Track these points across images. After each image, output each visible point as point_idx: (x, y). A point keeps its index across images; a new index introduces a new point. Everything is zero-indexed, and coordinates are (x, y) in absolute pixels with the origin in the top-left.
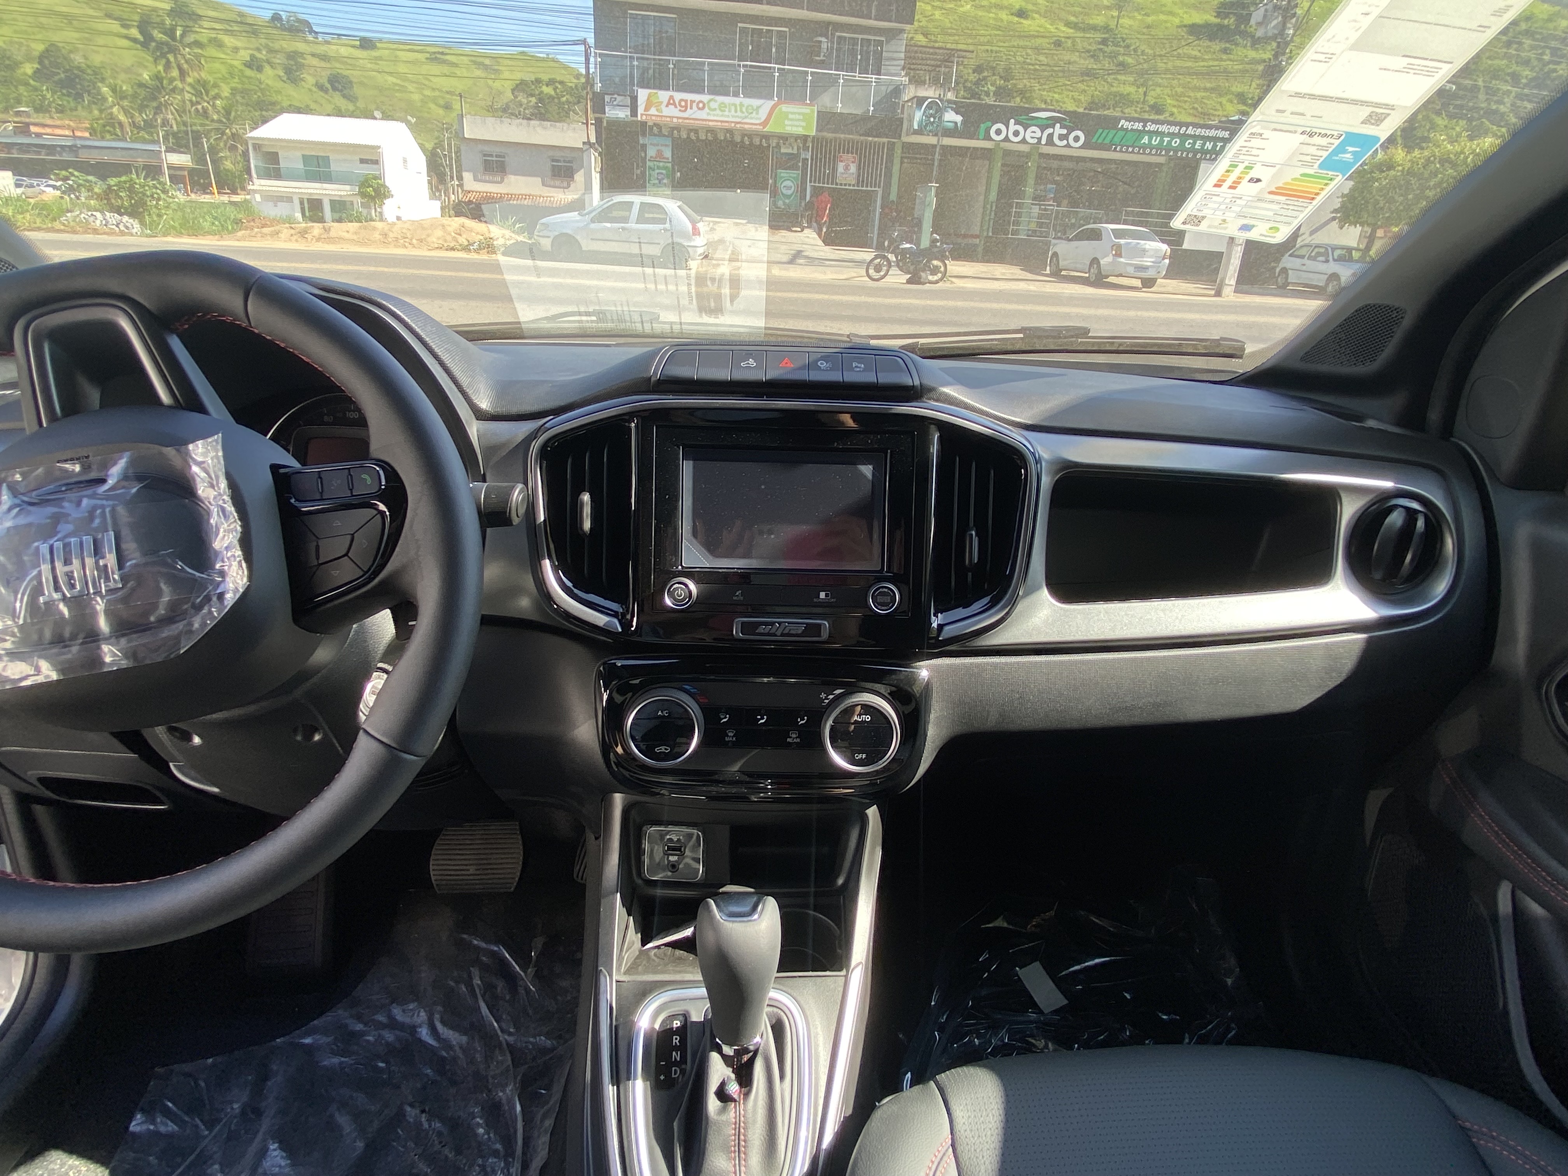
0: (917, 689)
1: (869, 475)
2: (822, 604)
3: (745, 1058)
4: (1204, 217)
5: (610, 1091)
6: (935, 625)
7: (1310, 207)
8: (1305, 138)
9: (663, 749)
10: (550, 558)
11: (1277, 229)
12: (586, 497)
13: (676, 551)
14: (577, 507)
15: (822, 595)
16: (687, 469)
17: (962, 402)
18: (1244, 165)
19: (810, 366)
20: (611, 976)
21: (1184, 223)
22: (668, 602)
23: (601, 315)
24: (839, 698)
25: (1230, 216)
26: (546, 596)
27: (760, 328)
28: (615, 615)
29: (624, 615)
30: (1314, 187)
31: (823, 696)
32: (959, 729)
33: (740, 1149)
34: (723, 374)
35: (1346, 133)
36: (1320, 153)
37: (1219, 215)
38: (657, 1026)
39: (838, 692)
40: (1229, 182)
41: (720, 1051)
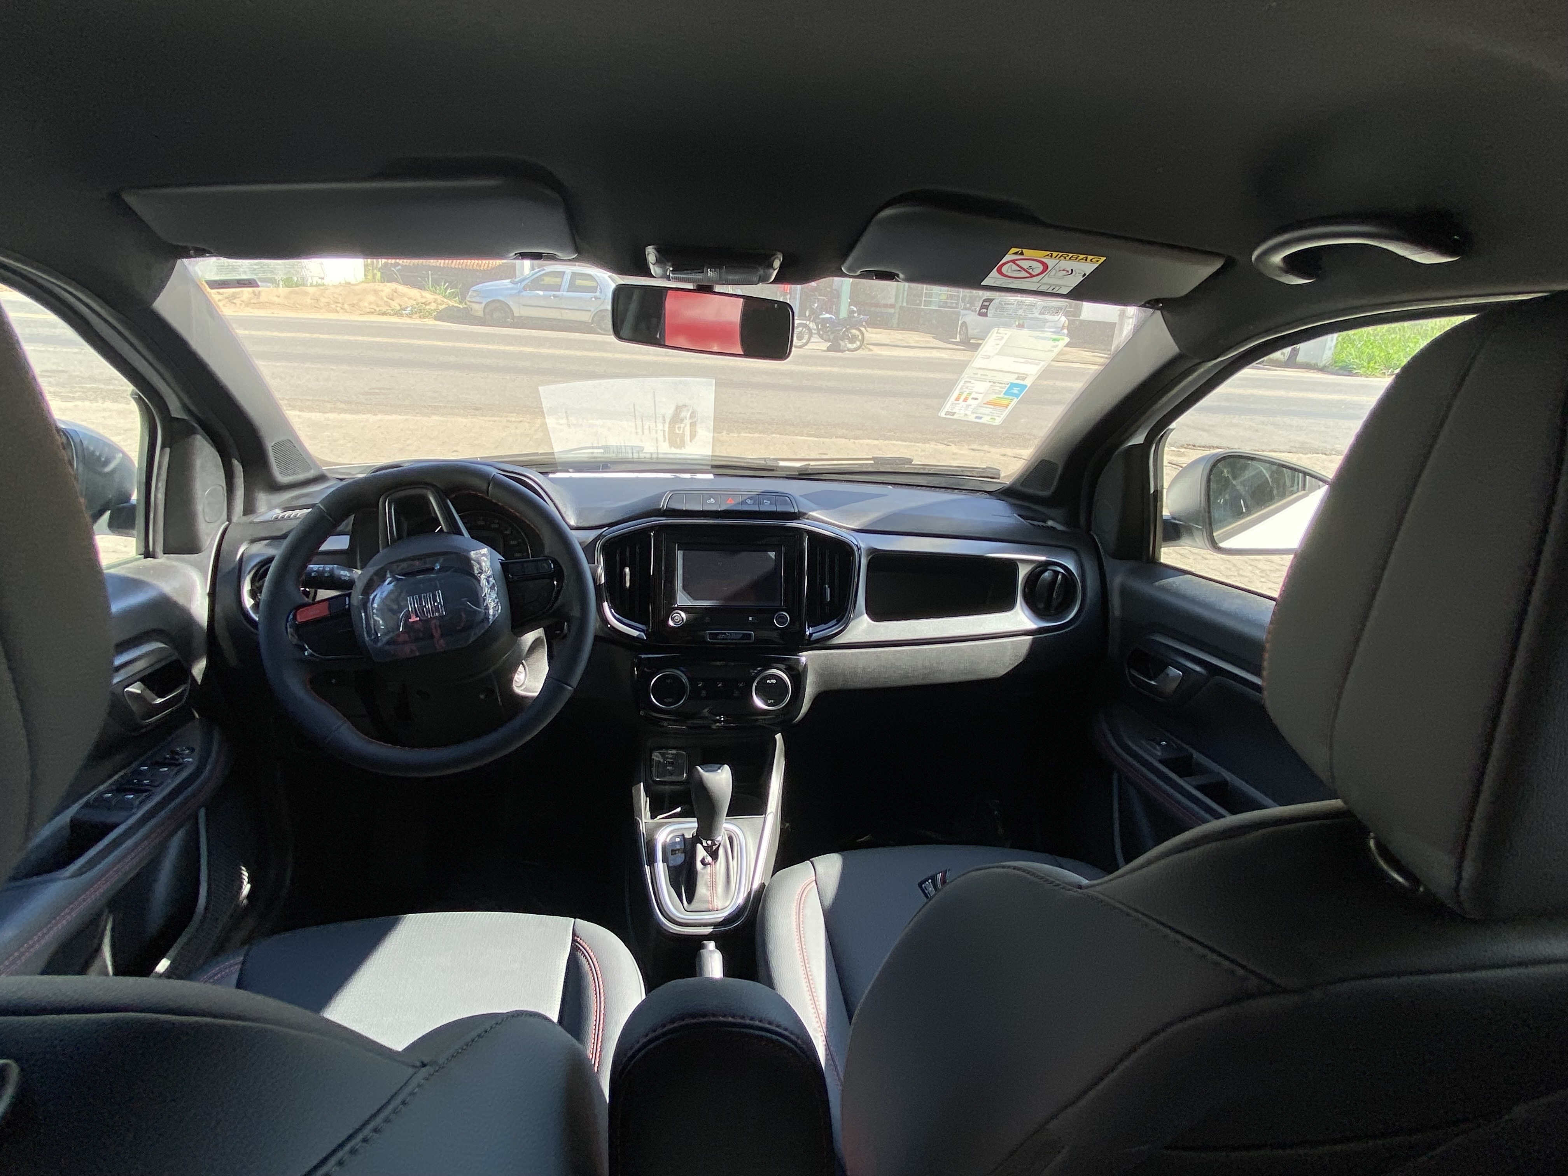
0: (800, 669)
1: (773, 557)
2: (751, 623)
3: (715, 847)
4: (955, 413)
5: (647, 868)
6: (808, 633)
7: (1007, 410)
8: (991, 384)
9: (670, 700)
10: (607, 601)
11: (995, 419)
12: (627, 570)
13: (672, 597)
14: (623, 575)
15: (750, 619)
16: (680, 554)
17: (821, 519)
18: (968, 392)
19: (743, 503)
20: (641, 820)
21: (945, 415)
22: (671, 623)
23: (606, 448)
24: (761, 671)
25: (969, 413)
26: (605, 621)
27: (708, 456)
28: (643, 631)
29: (647, 630)
30: (1005, 402)
31: (751, 671)
32: (822, 689)
33: (713, 886)
34: (699, 508)
35: (1011, 383)
36: (1002, 390)
37: (962, 412)
38: (668, 840)
39: (759, 669)
40: (963, 397)
41: (701, 844)
